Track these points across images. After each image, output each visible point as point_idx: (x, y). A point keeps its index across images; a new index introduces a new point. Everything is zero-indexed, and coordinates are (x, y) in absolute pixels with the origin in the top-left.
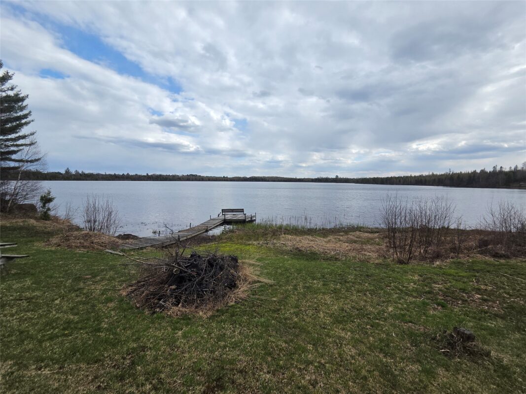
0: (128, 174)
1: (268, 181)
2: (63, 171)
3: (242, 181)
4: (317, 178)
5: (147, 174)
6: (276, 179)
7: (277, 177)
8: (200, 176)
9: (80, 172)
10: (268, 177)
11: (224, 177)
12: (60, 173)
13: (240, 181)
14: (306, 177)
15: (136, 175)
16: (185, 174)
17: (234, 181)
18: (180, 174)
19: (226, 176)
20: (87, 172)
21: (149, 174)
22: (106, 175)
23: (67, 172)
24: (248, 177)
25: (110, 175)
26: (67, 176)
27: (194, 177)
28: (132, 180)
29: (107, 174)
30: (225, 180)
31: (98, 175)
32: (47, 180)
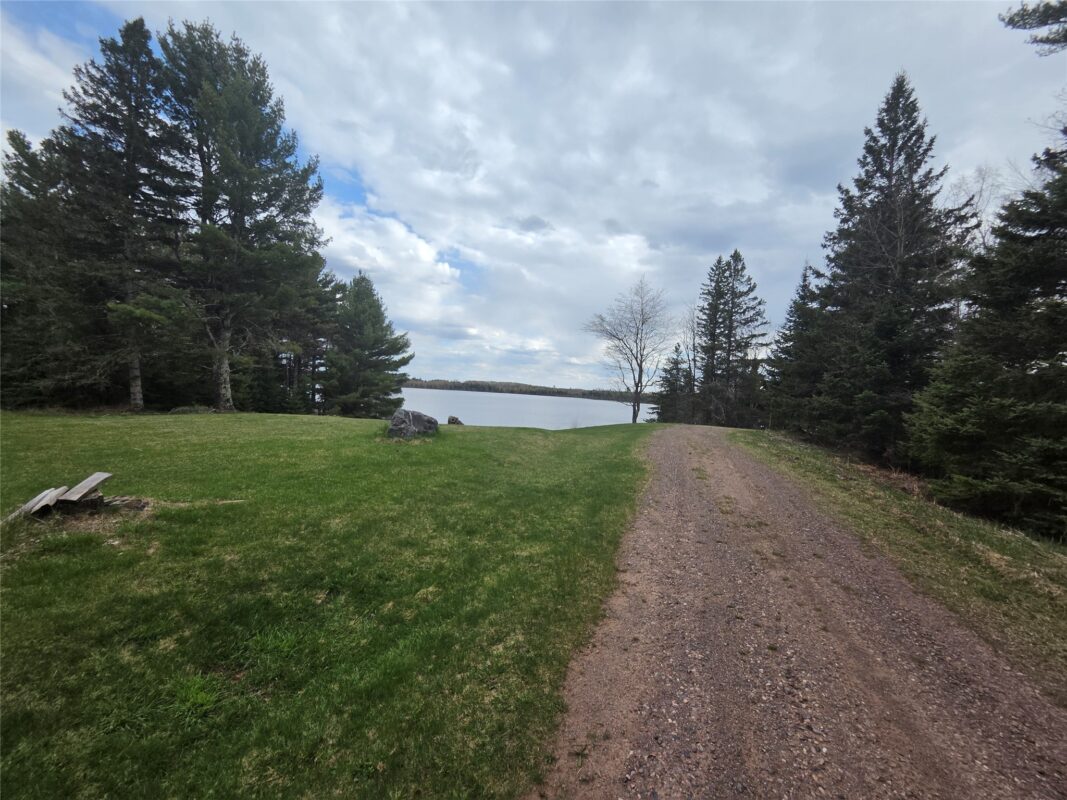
4: (593, 389)
6: (516, 389)
17: (434, 387)
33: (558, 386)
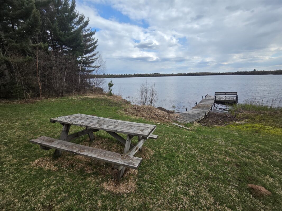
0: (126, 74)
1: (200, 75)
2: (102, 74)
3: (183, 76)
4: (237, 72)
5: (134, 74)
7: (205, 73)
8: (159, 74)
9: (109, 74)
10: (199, 73)
11: (172, 74)
12: (101, 75)
14: (227, 72)
15: (130, 74)
16: (152, 73)
17: (178, 76)
18: (149, 73)
20: (111, 74)
21: (135, 74)
22: (118, 75)
23: (104, 74)
25: (119, 75)
27: (156, 75)
28: (128, 77)
30: (173, 76)
31: (115, 75)
33: (221, 72)
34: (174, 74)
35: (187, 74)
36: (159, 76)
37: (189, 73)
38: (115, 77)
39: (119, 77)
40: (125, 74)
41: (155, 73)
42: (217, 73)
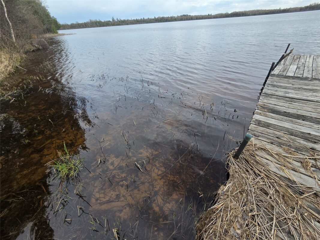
1: (249, 15)
2: (111, 20)
3: (224, 17)
7: (258, 11)
8: (190, 16)
9: (119, 20)
10: (249, 11)
11: (209, 15)
12: (110, 21)
13: (222, 18)
15: (149, 18)
16: (179, 15)
19: (210, 14)
20: (122, 19)
21: (156, 17)
24: (230, 13)
25: (134, 20)
26: (113, 23)
27: (185, 17)
28: (146, 23)
29: (132, 19)
30: (209, 18)
31: (128, 20)
32: (105, 26)
34: (211, 15)
35: (230, 14)
36: (189, 20)
37: (234, 12)
38: (128, 24)
39: (134, 24)
40: (142, 18)
41: (184, 15)
42: (275, 10)
